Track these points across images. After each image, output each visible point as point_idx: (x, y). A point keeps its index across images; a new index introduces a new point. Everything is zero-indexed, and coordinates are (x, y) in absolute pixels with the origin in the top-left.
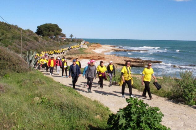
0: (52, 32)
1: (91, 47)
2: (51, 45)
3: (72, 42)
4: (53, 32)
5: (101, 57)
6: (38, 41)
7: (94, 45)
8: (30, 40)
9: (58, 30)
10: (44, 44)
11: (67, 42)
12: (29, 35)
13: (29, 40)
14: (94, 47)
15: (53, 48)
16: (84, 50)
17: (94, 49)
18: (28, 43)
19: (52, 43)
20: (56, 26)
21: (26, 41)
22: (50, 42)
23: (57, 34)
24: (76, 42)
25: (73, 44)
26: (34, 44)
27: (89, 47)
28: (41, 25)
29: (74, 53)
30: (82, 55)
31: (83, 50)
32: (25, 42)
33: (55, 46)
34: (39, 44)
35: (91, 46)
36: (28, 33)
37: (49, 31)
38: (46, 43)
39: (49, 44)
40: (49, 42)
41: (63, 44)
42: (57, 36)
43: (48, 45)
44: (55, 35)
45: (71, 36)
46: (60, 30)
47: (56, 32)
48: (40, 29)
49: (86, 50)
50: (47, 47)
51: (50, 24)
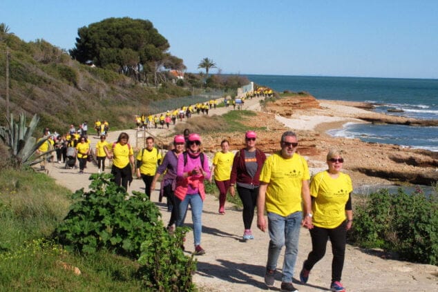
0: (130, 50)
1: (274, 108)
2: (124, 98)
3: (205, 86)
4: (136, 49)
5: (303, 143)
6: (76, 85)
7: (287, 99)
8: (45, 81)
9: (151, 42)
10: (98, 95)
11: (185, 89)
12: (45, 62)
13: (41, 81)
14: (286, 108)
15: (130, 108)
16: (243, 116)
17: (288, 115)
18: (38, 91)
19: (127, 91)
20: (148, 26)
21: (33, 82)
22: (120, 89)
23: (150, 58)
24: (221, 88)
25: (207, 96)
26: (59, 95)
27: (268, 108)
28: (93, 25)
29: (202, 128)
30: (232, 135)
31: (240, 118)
32: (29, 85)
33: (137, 103)
34: (79, 93)
35: (278, 102)
36: (40, 56)
37: (121, 46)
38: (102, 91)
39: (115, 95)
40: (117, 88)
41: (169, 97)
42: (150, 64)
43: (111, 98)
44: (142, 62)
45: (206, 64)
46: (161, 43)
47: (147, 51)
48: (87, 39)
49: (253, 118)
50: (108, 107)
51: (125, 19)
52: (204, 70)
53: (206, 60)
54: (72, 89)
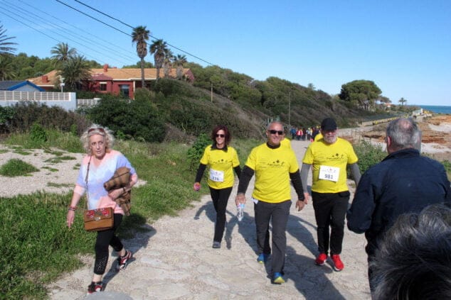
0: (364, 95)
2: (354, 115)
3: (398, 110)
4: (366, 93)
6: (332, 109)
9: (373, 91)
10: (341, 113)
12: (321, 99)
13: (316, 107)
15: (355, 119)
17: (438, 124)
18: (314, 111)
19: (357, 112)
20: (372, 83)
21: (312, 107)
23: (372, 97)
24: (405, 112)
26: (323, 112)
28: (349, 83)
32: (310, 108)
34: (332, 112)
36: (318, 96)
37: (359, 92)
38: (344, 111)
39: (350, 114)
42: (372, 100)
43: (348, 115)
44: (368, 99)
45: (402, 100)
46: (377, 91)
47: (371, 95)
48: (345, 90)
51: (362, 81)
52: (401, 103)
53: (402, 99)
54: (329, 110)
